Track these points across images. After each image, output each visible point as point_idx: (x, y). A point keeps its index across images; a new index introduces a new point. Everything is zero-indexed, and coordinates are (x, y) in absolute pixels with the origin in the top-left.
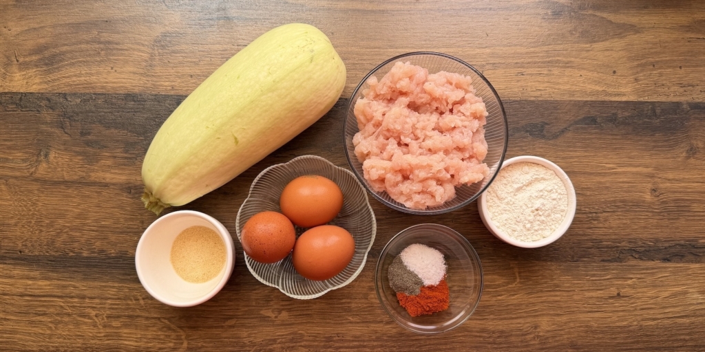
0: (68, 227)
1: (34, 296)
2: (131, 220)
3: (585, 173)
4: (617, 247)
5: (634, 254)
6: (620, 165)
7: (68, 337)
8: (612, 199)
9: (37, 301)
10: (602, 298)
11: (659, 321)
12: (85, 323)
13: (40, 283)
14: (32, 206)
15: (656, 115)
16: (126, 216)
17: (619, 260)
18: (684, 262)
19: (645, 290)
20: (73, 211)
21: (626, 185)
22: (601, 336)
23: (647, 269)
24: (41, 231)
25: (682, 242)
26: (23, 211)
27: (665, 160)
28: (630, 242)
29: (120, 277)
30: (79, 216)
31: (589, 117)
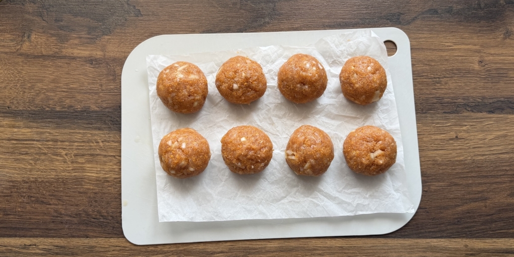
0: (45, 89)
1: (19, 140)
2: (93, 83)
3: (430, 49)
4: (455, 103)
5: (467, 108)
6: (455, 44)
7: (45, 170)
8: (450, 68)
9: (21, 144)
10: (444, 139)
11: (487, 156)
12: (58, 160)
13: (24, 130)
14: (18, 74)
15: (481, 8)
16: (89, 81)
17: (456, 112)
18: (504, 114)
19: (476, 133)
20: (49, 77)
21: (460, 58)
22: (444, 167)
23: (477, 119)
24: (24, 92)
25: (502, 99)
26: (11, 77)
27: (488, 40)
28: (464, 99)
29: (84, 126)
30: (53, 81)
31: (432, 9)
